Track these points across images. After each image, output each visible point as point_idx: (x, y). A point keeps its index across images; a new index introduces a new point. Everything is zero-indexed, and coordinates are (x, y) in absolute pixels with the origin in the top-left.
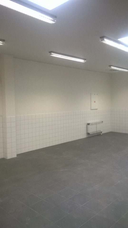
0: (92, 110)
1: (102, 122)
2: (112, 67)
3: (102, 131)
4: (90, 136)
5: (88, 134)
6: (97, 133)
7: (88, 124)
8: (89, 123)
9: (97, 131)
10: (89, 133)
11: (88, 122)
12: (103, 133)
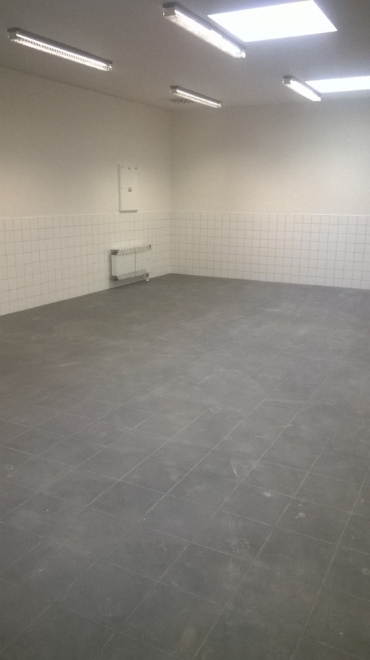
0: (123, 214)
1: (150, 246)
2: (178, 91)
3: (148, 271)
4: (119, 285)
5: (114, 279)
6: (136, 277)
7: (115, 252)
8: (116, 249)
9: (136, 272)
10: (116, 277)
11: (115, 247)
12: (150, 277)
